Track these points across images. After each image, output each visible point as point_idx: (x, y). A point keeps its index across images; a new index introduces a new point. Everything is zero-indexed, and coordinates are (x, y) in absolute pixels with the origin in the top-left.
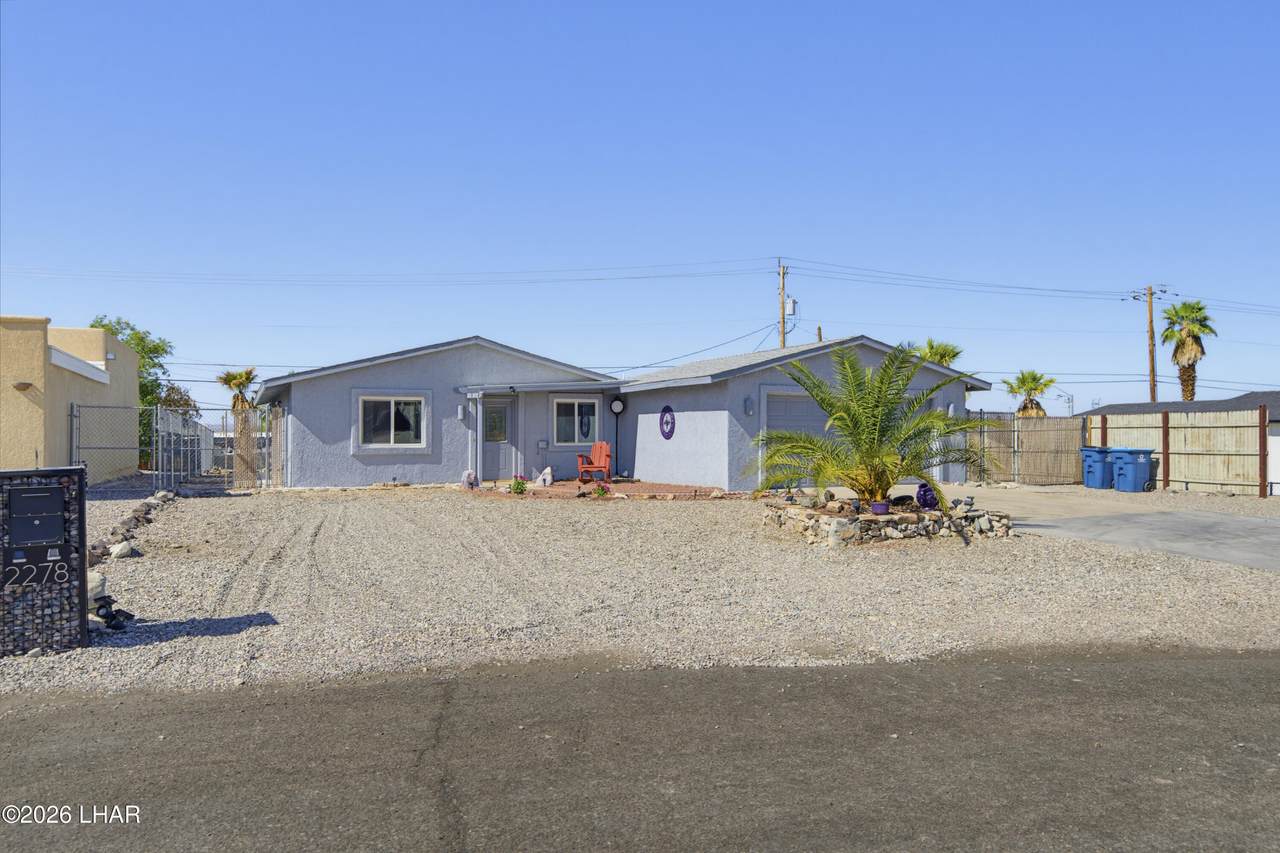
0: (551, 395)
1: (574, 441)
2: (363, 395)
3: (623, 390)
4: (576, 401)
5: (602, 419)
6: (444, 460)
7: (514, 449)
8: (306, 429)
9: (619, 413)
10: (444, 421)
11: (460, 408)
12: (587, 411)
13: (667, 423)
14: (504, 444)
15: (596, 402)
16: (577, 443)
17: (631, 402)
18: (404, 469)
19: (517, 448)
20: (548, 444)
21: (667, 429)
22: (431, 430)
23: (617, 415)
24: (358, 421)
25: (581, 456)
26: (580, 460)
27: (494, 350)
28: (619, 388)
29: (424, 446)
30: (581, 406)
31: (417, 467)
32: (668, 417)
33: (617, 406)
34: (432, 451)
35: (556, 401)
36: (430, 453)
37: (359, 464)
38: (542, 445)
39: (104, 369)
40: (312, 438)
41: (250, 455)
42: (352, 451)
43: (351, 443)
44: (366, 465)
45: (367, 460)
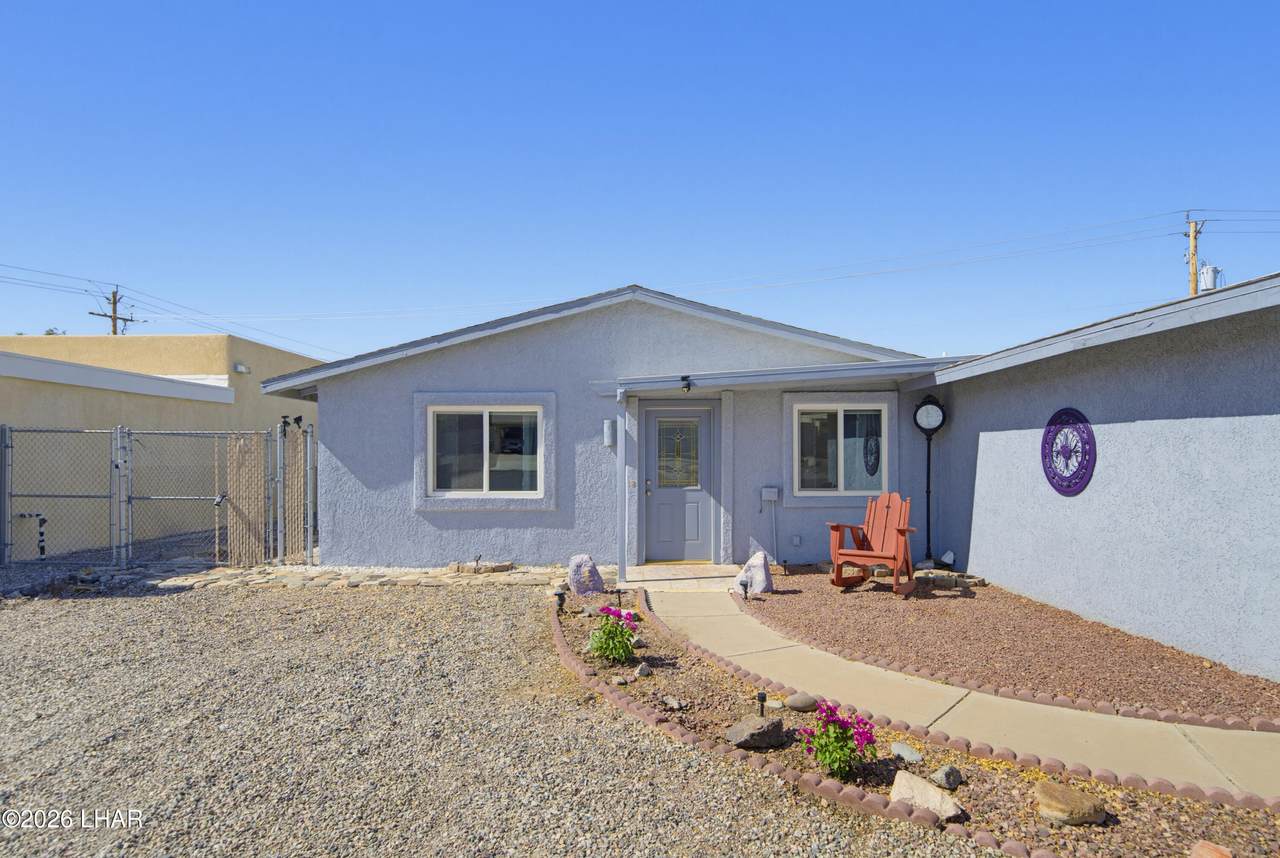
0: (787, 396)
1: (836, 486)
2: (434, 403)
3: (942, 378)
4: (840, 408)
5: (897, 442)
6: (580, 523)
7: (712, 500)
8: (339, 464)
9: (936, 430)
10: (579, 448)
11: (607, 424)
12: (865, 426)
13: (1067, 453)
14: (695, 495)
15: (884, 409)
16: (841, 492)
17: (962, 406)
18: (507, 537)
19: (719, 501)
20: (780, 492)
21: (1067, 468)
22: (553, 467)
23: (929, 433)
24: (425, 449)
25: (836, 528)
26: (835, 535)
27: (672, 312)
28: (932, 374)
29: (541, 496)
30: (850, 418)
31: (529, 535)
32: (1069, 436)
33: (930, 416)
34: (557, 505)
35: (798, 407)
36: (552, 507)
37: (429, 528)
38: (769, 495)
39: (225, 384)
40: (351, 481)
41: (252, 508)
42: (415, 503)
43: (414, 489)
44: (440, 528)
45: (442, 520)
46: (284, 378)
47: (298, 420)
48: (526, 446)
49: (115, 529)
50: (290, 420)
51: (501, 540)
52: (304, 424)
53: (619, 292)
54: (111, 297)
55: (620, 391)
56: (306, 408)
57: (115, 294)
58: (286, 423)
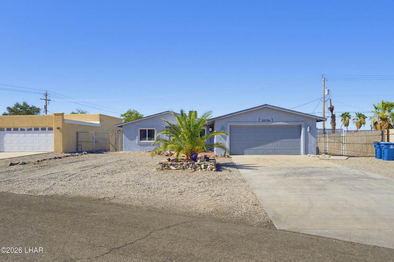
2: (140, 128)
5: (207, 133)
8: (126, 137)
9: (211, 131)
24: (138, 135)
29: (155, 141)
31: (153, 147)
33: (210, 129)
39: (99, 123)
40: (128, 140)
41: (113, 143)
42: (137, 142)
43: (137, 140)
44: (140, 146)
45: (141, 145)
46: (118, 124)
47: (120, 130)
48: (153, 137)
49: (93, 147)
50: (119, 131)
51: (149, 148)
52: (121, 131)
53: (166, 112)
54: (45, 94)
55: (165, 127)
56: (121, 129)
57: (46, 93)
58: (118, 131)
